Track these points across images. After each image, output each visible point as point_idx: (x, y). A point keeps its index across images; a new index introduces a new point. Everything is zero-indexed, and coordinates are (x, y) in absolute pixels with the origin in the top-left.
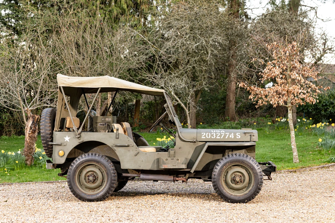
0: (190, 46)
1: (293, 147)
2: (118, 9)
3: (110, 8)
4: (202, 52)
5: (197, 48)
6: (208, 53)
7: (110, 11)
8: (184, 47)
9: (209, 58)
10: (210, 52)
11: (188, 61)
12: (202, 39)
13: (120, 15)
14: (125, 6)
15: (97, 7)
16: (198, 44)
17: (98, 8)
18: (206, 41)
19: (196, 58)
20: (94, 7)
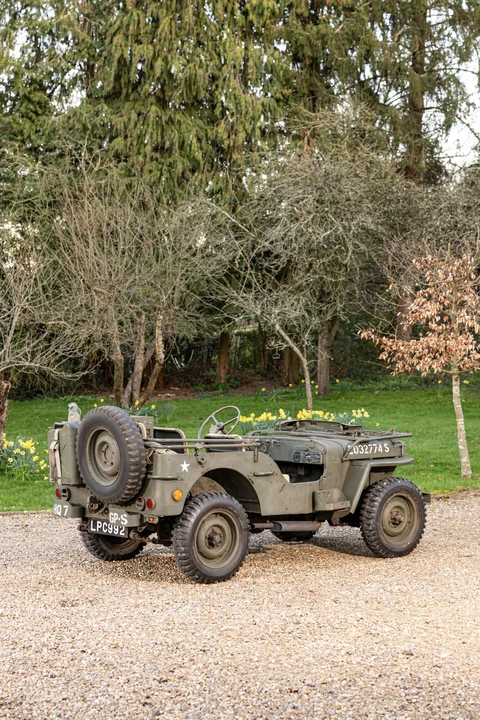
0: (314, 238)
1: (460, 447)
2: (186, 160)
3: (171, 160)
4: (337, 247)
5: (328, 238)
6: (348, 250)
7: (170, 165)
8: (303, 239)
9: (348, 259)
10: (351, 248)
11: (311, 265)
12: (337, 223)
13: (188, 173)
14: (199, 155)
15: (145, 156)
16: (328, 233)
17: (148, 159)
18: (344, 227)
19: (325, 260)
20: (141, 158)
